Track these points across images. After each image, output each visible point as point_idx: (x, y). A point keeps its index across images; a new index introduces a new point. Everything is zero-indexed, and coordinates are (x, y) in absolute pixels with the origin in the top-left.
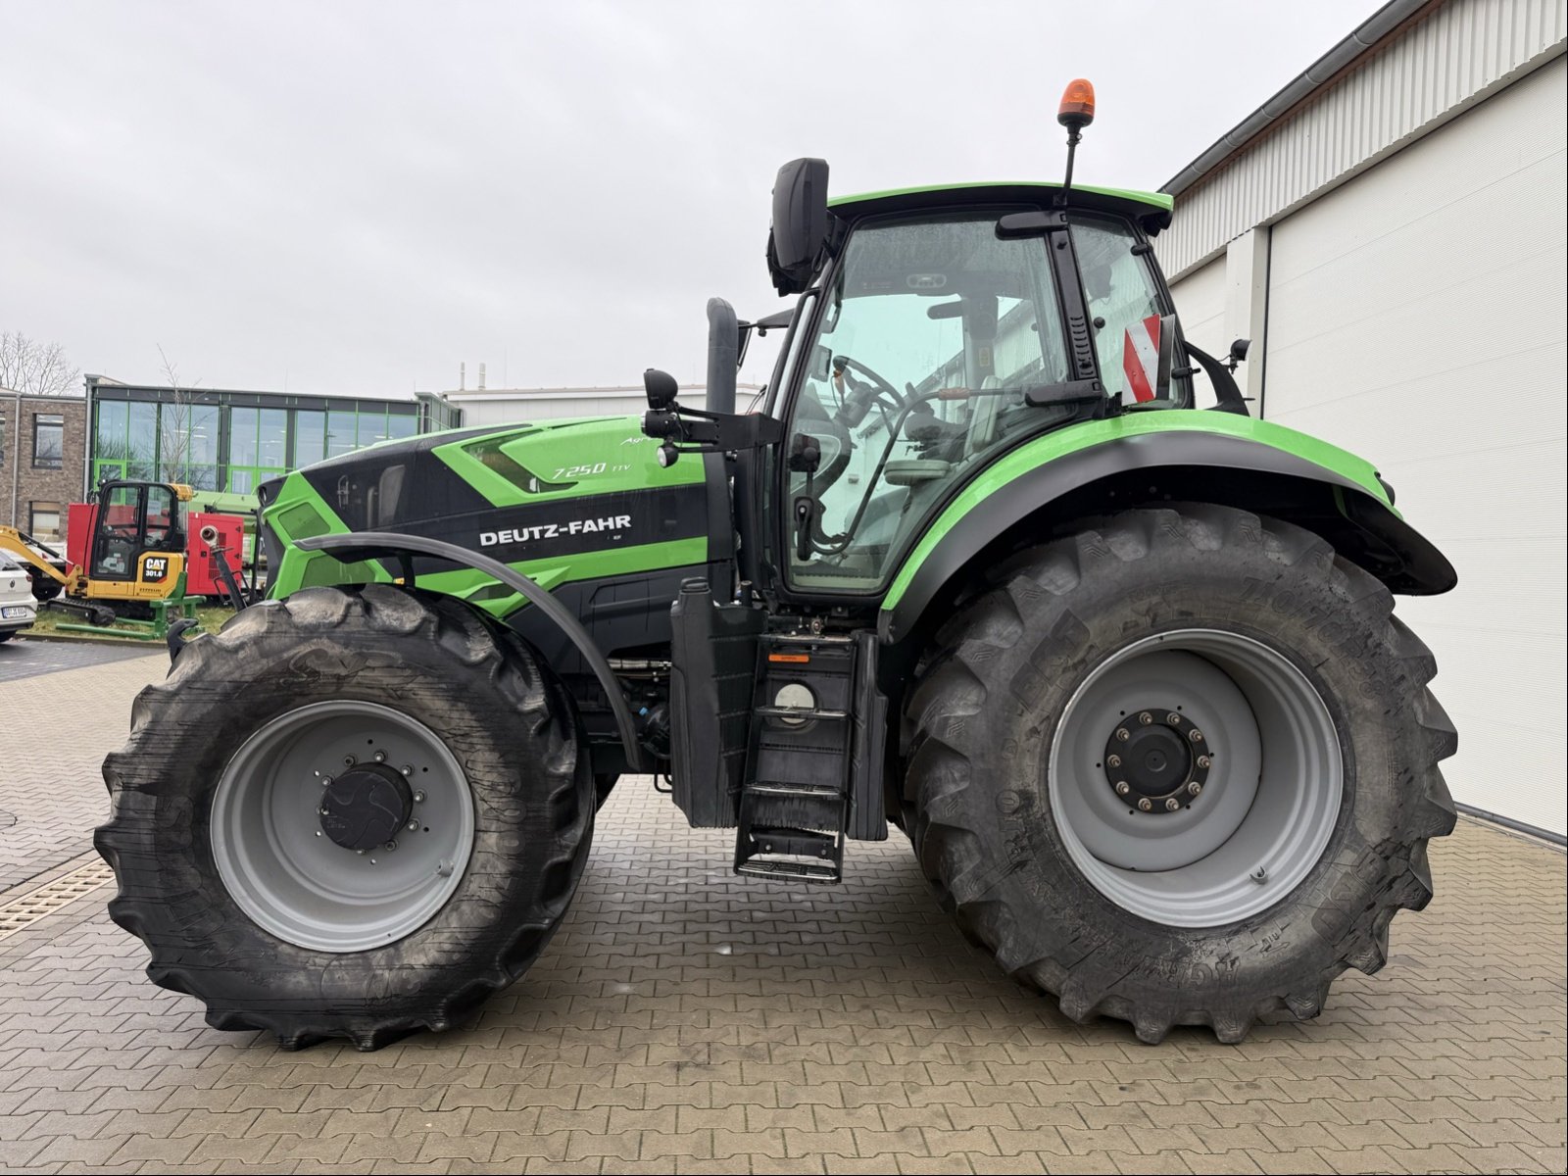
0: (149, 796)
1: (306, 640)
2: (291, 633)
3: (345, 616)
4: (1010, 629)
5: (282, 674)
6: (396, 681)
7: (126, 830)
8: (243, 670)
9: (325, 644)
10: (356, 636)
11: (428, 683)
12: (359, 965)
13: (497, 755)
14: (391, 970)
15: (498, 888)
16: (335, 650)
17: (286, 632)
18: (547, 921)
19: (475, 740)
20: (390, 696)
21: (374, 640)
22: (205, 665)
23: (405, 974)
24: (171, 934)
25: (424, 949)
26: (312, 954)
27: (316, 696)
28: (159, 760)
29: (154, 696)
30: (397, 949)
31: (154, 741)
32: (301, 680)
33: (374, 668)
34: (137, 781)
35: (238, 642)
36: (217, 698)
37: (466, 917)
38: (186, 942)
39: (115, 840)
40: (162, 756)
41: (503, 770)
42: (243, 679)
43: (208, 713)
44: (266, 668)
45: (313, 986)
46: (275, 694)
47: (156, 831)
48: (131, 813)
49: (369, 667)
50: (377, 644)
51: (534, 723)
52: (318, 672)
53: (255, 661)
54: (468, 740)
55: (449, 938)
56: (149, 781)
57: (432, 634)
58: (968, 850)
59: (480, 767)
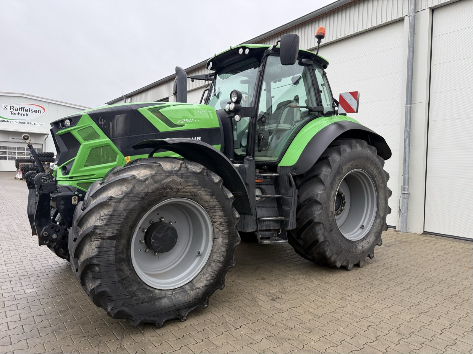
0: (112, 241)
1: (168, 176)
2: (164, 174)
3: (180, 168)
4: (328, 170)
5: (161, 189)
6: (196, 190)
7: (103, 256)
8: (148, 188)
9: (175, 178)
10: (184, 174)
11: (205, 190)
12: (182, 291)
13: (223, 213)
14: (193, 290)
15: (223, 256)
16: (179, 180)
17: (162, 174)
18: (234, 264)
19: (217, 209)
20: (192, 196)
21: (189, 176)
22: (133, 187)
23: (197, 291)
24: (121, 294)
25: (201, 281)
26: (165, 291)
27: (169, 197)
28: (117, 226)
29: (113, 200)
30: (192, 283)
31: (114, 219)
32: (167, 191)
33: (190, 186)
34: (107, 235)
35: (145, 178)
36: (139, 199)
37: (213, 267)
38: (126, 296)
39: (97, 261)
40: (118, 224)
41: (224, 218)
42: (148, 192)
43: (136, 205)
44: (156, 187)
45: (171, 302)
46: (158, 197)
47: (115, 254)
48: (105, 249)
49: (188, 185)
50: (191, 177)
51: (231, 202)
52: (173, 188)
53: (153, 185)
54: (214, 209)
55: (209, 275)
56: (113, 235)
57: (205, 174)
58: (320, 228)
59: (217, 217)
